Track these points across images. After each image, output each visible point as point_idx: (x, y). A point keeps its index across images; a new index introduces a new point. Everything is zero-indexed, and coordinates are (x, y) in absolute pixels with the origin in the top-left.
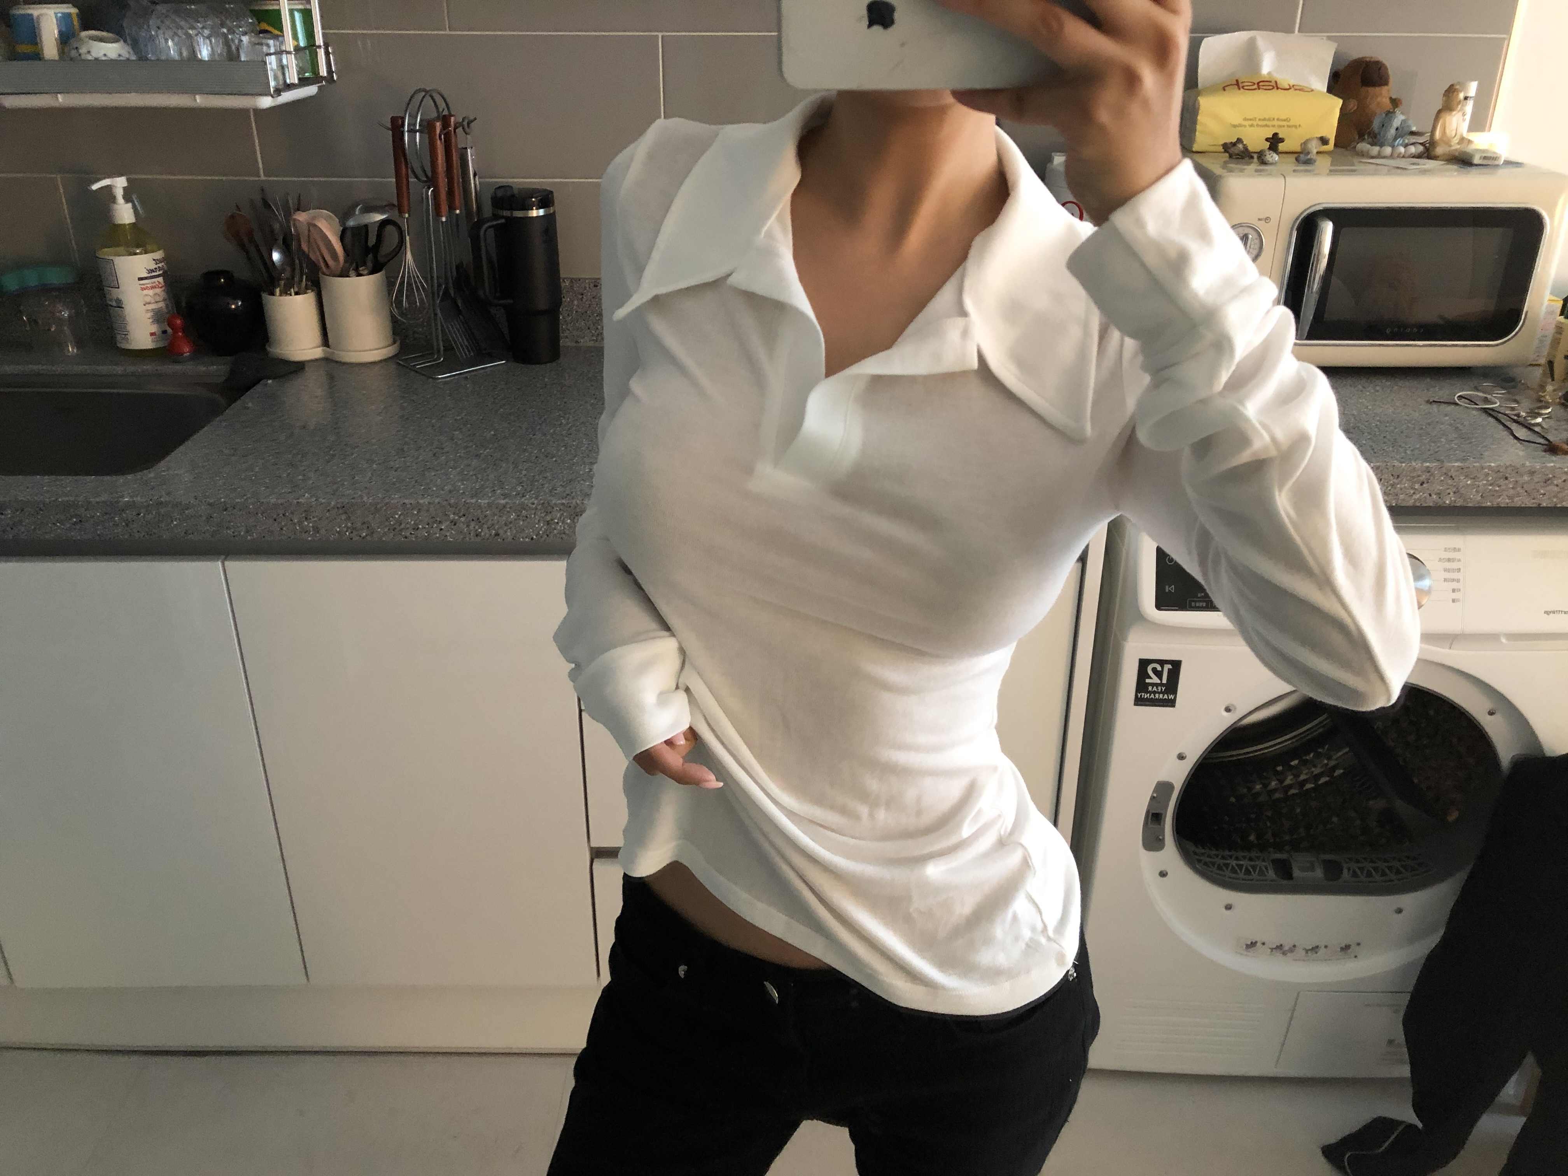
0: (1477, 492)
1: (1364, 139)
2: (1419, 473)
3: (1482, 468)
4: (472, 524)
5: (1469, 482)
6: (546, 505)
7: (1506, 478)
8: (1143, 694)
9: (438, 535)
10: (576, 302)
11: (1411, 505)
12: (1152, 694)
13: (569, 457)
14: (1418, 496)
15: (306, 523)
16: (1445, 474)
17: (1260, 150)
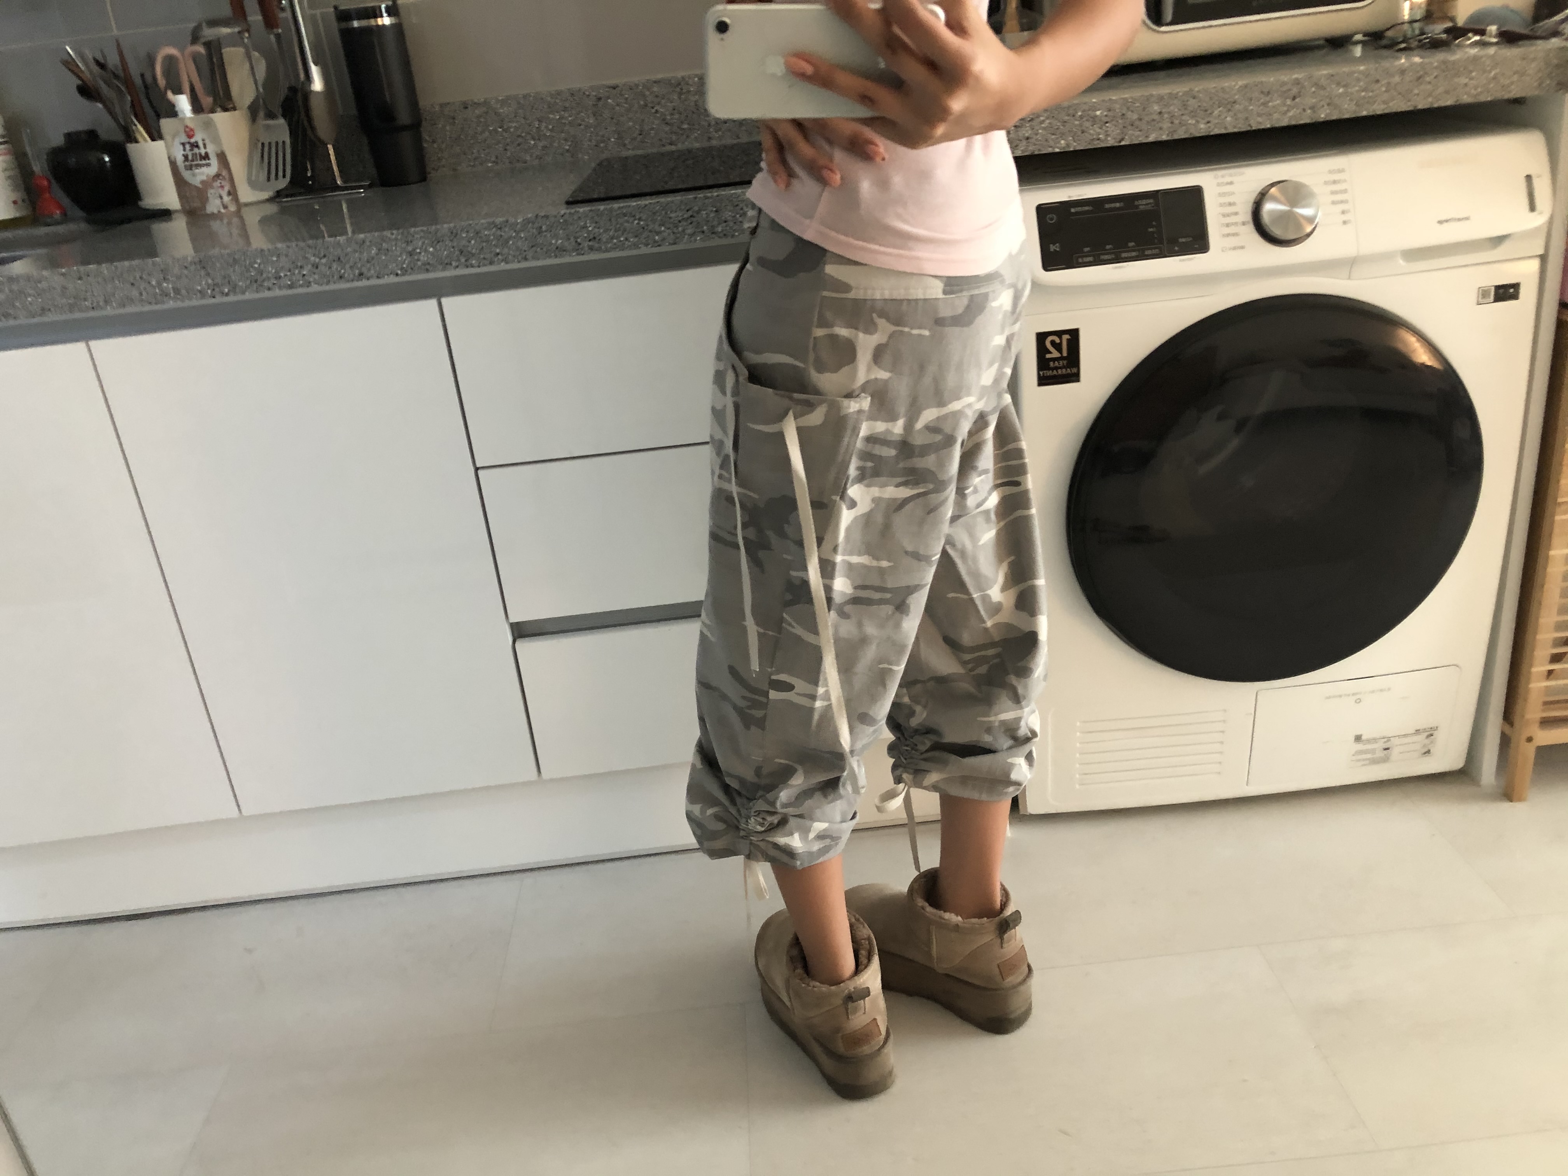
0: (1351, 100)
2: (1289, 87)
3: (1350, 73)
4: (335, 266)
5: (1341, 91)
7: (1377, 81)
8: (1045, 371)
9: (301, 282)
10: (448, 127)
12: (1055, 371)
14: (1291, 113)
15: (165, 285)
16: (1316, 85)
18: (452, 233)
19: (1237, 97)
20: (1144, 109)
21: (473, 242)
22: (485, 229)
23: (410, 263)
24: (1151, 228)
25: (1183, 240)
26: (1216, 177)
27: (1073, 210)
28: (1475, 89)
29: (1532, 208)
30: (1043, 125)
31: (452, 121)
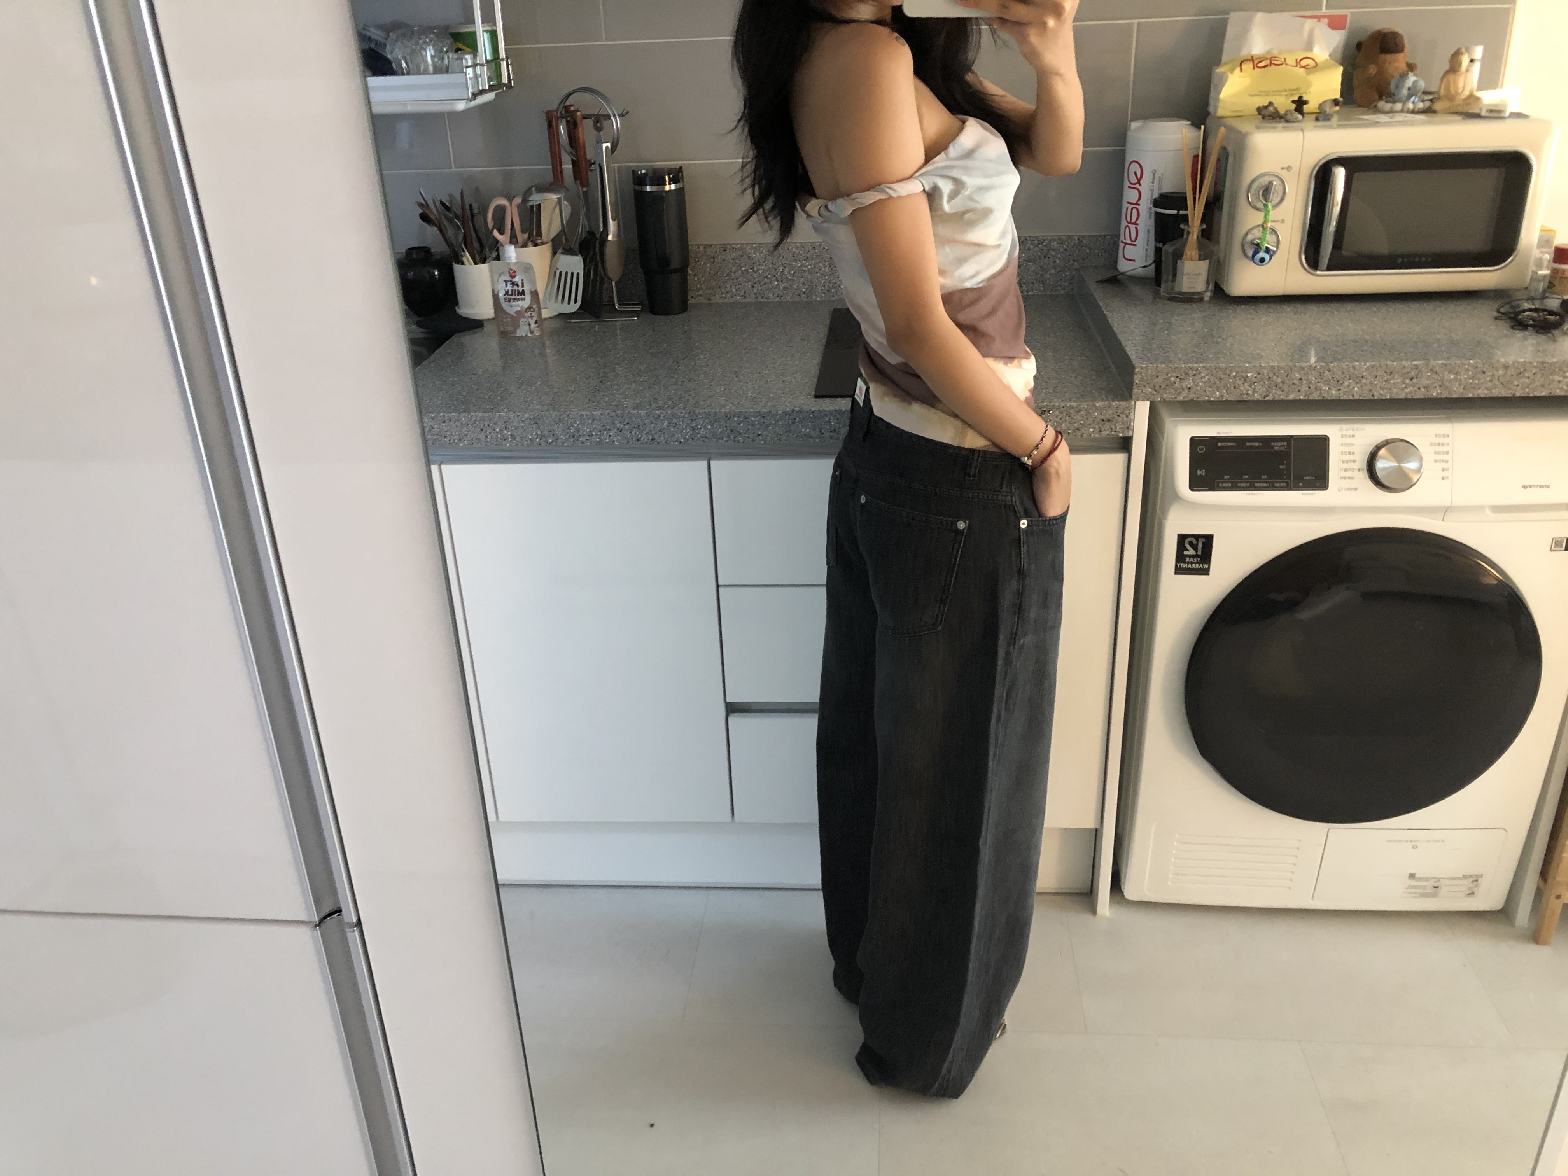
0: (1460, 385)
1: (1382, 99)
2: (1409, 370)
3: (1463, 364)
4: (634, 431)
5: (1452, 377)
7: (1484, 373)
8: (1181, 564)
9: (607, 440)
10: (708, 265)
11: (1404, 397)
12: (1190, 565)
13: (708, 381)
14: (1409, 389)
15: (506, 432)
16: (1431, 370)
17: (1287, 111)
19: (1365, 373)
20: (1287, 376)
21: (742, 424)
23: (691, 435)
24: (1282, 465)
25: (1308, 478)
26: (1340, 430)
27: (1219, 444)
30: (1203, 380)
31: (712, 260)
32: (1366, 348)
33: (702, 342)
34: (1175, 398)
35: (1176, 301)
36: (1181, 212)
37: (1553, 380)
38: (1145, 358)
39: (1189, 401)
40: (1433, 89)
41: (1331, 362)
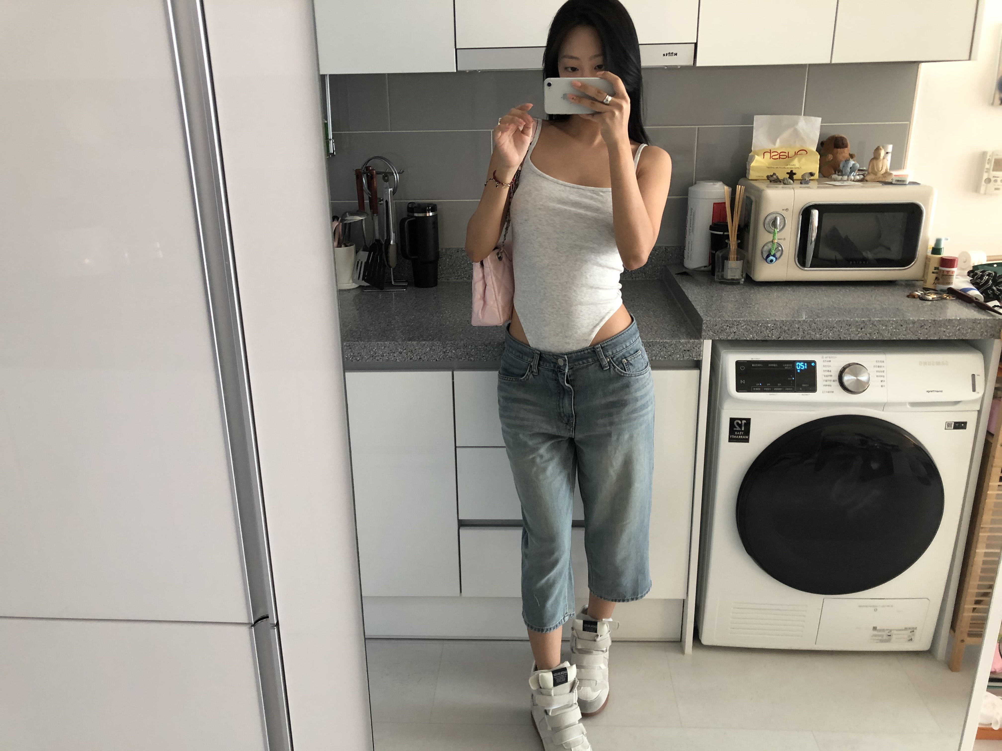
0: (889, 332)
1: (836, 174)
2: (860, 323)
3: (889, 321)
4: (409, 354)
5: (884, 328)
6: (444, 343)
7: (902, 326)
8: (732, 436)
9: (393, 359)
11: (858, 339)
12: (737, 437)
14: (860, 335)
17: (784, 178)
18: (464, 345)
19: (835, 325)
20: (791, 326)
21: (473, 350)
22: (480, 346)
23: (443, 356)
24: (789, 378)
25: (805, 385)
26: (823, 357)
27: (753, 365)
28: (949, 334)
29: (974, 390)
30: (743, 328)
31: (450, 257)
32: (835, 311)
33: (446, 303)
34: (727, 338)
35: (725, 284)
36: (725, 233)
37: (941, 331)
38: (708, 315)
39: (735, 340)
40: (865, 168)
41: (816, 319)
